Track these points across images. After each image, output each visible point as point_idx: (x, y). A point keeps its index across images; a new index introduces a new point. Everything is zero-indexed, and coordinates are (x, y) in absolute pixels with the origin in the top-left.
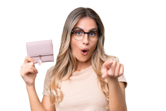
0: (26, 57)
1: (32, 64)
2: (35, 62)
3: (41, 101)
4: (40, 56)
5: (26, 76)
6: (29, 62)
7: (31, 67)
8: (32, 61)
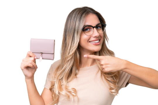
0: (28, 52)
1: (32, 59)
2: (36, 58)
3: (40, 94)
4: (42, 53)
5: (25, 69)
6: (30, 57)
7: (30, 62)
8: (33, 56)
